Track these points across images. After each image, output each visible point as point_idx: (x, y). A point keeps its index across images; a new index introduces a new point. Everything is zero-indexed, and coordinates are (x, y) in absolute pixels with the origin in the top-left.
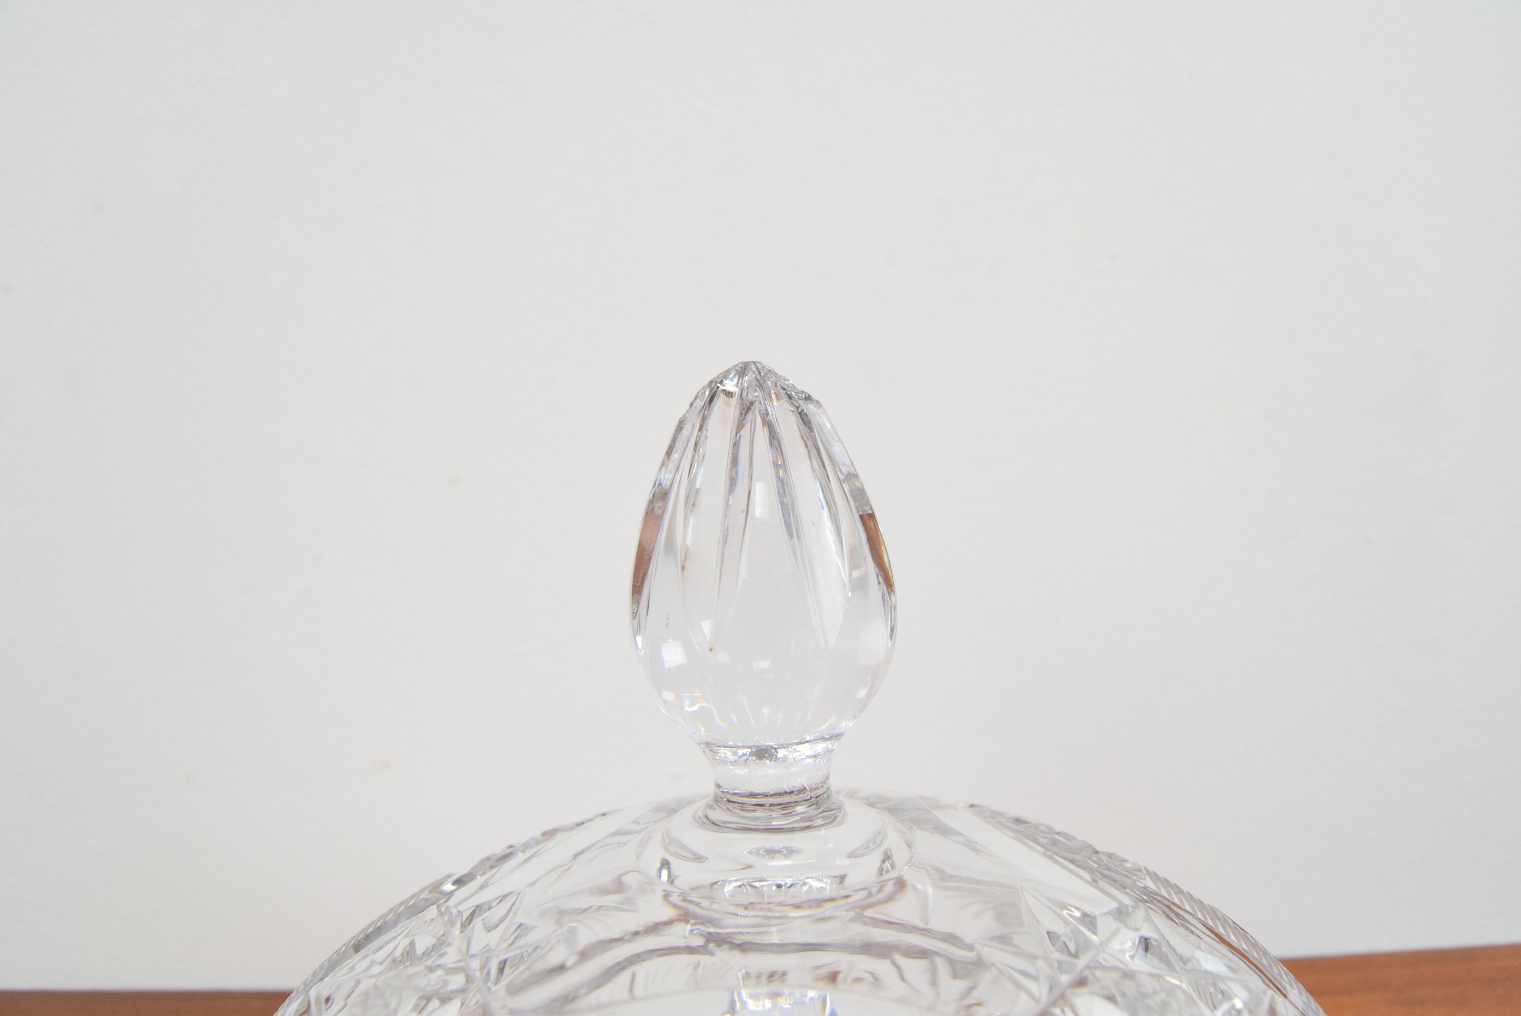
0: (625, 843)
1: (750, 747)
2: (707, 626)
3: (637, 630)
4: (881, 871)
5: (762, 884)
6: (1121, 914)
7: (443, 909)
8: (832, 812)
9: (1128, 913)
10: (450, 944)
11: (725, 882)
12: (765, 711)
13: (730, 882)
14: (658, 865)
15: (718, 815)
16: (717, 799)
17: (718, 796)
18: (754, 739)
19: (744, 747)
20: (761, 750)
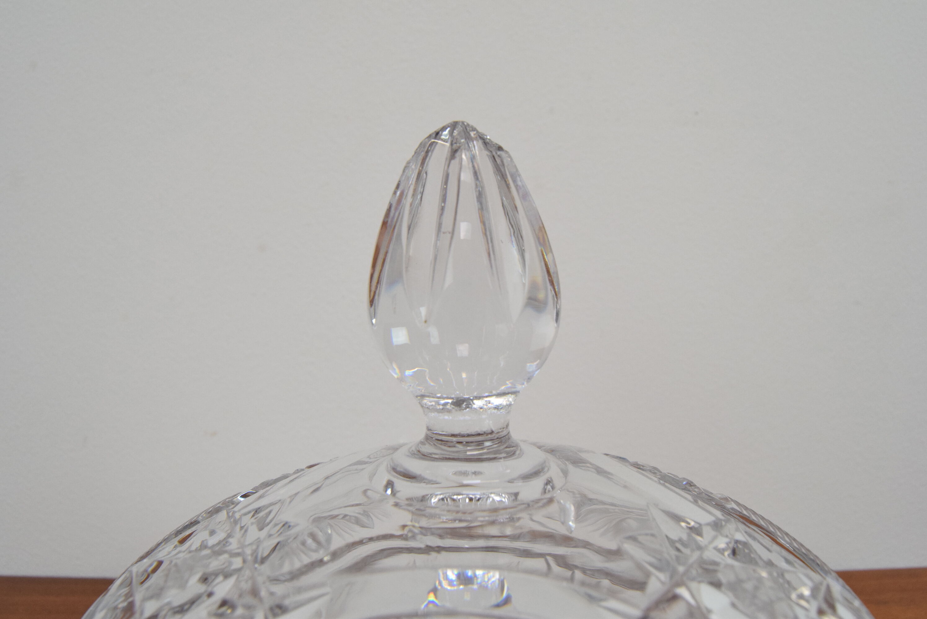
0: (362, 469)
1: (452, 398)
2: (423, 311)
3: (373, 315)
4: (545, 491)
5: (459, 497)
6: (717, 526)
7: (231, 514)
8: (512, 449)
9: (722, 526)
10: (233, 537)
11: (432, 496)
12: (464, 375)
13: (436, 495)
14: (385, 483)
15: (428, 449)
16: (428, 438)
17: (429, 436)
18: (456, 393)
19: (448, 398)
20: (461, 400)
